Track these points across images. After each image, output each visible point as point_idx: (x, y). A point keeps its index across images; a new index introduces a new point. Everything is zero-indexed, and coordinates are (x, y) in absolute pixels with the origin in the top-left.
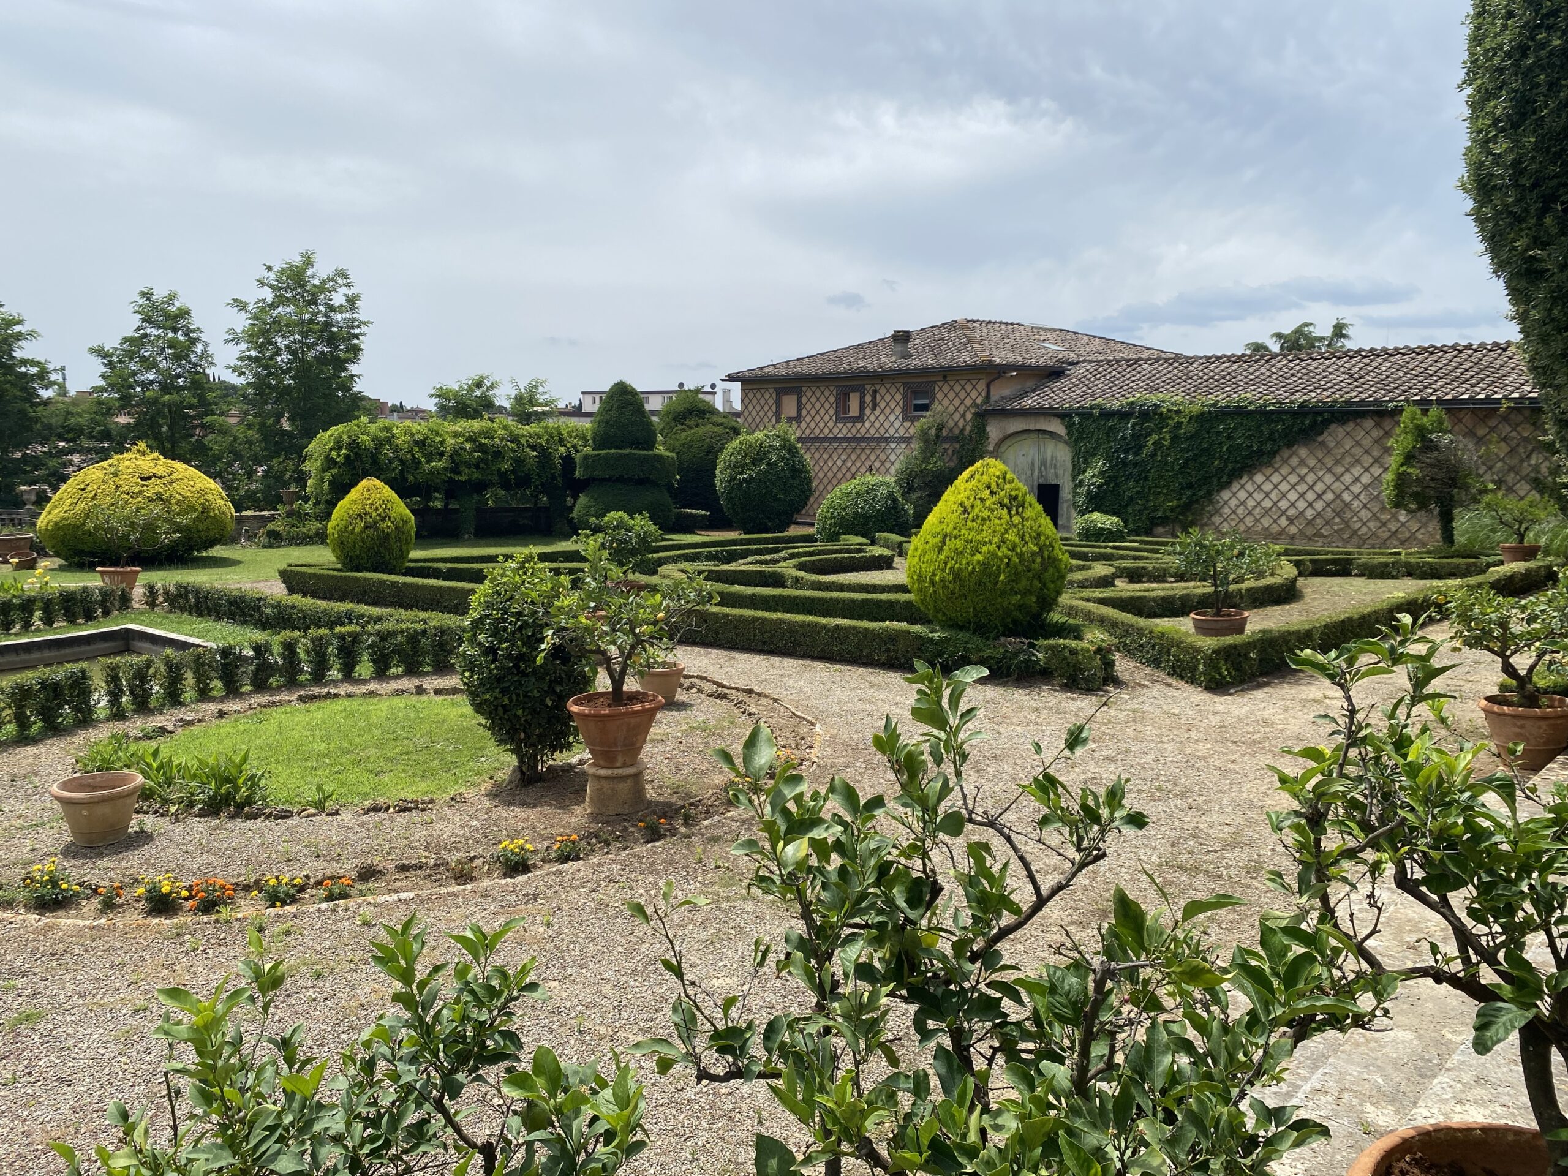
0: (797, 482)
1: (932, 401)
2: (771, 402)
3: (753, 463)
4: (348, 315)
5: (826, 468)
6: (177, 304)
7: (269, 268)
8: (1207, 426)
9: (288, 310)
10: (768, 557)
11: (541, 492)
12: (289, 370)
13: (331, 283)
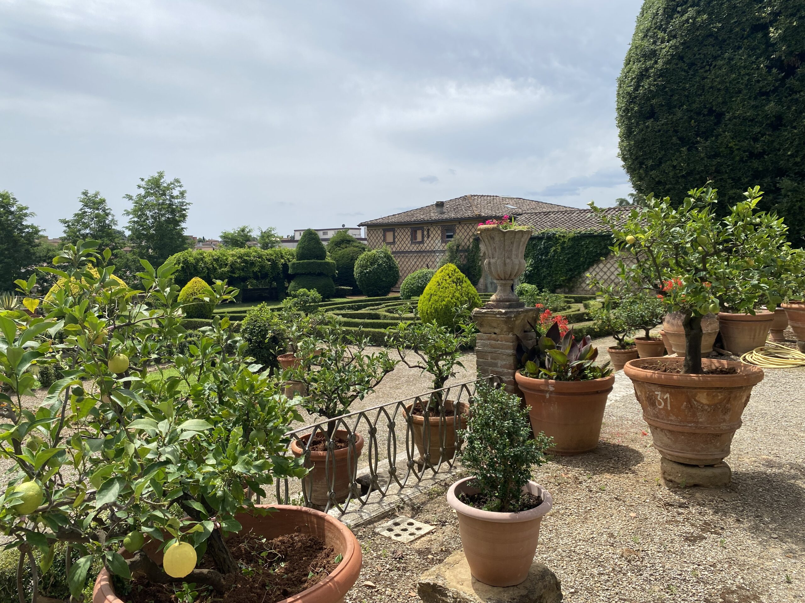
0: (391, 272)
1: (454, 234)
2: (381, 235)
3: (371, 265)
4: (180, 200)
5: (407, 266)
6: (99, 197)
7: (143, 180)
8: (577, 242)
9: (152, 198)
10: (376, 307)
11: (273, 281)
12: (153, 227)
13: (172, 185)
